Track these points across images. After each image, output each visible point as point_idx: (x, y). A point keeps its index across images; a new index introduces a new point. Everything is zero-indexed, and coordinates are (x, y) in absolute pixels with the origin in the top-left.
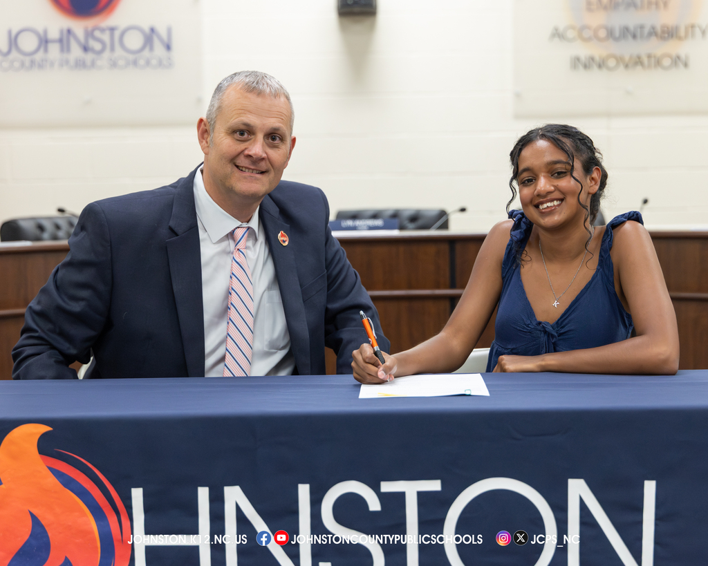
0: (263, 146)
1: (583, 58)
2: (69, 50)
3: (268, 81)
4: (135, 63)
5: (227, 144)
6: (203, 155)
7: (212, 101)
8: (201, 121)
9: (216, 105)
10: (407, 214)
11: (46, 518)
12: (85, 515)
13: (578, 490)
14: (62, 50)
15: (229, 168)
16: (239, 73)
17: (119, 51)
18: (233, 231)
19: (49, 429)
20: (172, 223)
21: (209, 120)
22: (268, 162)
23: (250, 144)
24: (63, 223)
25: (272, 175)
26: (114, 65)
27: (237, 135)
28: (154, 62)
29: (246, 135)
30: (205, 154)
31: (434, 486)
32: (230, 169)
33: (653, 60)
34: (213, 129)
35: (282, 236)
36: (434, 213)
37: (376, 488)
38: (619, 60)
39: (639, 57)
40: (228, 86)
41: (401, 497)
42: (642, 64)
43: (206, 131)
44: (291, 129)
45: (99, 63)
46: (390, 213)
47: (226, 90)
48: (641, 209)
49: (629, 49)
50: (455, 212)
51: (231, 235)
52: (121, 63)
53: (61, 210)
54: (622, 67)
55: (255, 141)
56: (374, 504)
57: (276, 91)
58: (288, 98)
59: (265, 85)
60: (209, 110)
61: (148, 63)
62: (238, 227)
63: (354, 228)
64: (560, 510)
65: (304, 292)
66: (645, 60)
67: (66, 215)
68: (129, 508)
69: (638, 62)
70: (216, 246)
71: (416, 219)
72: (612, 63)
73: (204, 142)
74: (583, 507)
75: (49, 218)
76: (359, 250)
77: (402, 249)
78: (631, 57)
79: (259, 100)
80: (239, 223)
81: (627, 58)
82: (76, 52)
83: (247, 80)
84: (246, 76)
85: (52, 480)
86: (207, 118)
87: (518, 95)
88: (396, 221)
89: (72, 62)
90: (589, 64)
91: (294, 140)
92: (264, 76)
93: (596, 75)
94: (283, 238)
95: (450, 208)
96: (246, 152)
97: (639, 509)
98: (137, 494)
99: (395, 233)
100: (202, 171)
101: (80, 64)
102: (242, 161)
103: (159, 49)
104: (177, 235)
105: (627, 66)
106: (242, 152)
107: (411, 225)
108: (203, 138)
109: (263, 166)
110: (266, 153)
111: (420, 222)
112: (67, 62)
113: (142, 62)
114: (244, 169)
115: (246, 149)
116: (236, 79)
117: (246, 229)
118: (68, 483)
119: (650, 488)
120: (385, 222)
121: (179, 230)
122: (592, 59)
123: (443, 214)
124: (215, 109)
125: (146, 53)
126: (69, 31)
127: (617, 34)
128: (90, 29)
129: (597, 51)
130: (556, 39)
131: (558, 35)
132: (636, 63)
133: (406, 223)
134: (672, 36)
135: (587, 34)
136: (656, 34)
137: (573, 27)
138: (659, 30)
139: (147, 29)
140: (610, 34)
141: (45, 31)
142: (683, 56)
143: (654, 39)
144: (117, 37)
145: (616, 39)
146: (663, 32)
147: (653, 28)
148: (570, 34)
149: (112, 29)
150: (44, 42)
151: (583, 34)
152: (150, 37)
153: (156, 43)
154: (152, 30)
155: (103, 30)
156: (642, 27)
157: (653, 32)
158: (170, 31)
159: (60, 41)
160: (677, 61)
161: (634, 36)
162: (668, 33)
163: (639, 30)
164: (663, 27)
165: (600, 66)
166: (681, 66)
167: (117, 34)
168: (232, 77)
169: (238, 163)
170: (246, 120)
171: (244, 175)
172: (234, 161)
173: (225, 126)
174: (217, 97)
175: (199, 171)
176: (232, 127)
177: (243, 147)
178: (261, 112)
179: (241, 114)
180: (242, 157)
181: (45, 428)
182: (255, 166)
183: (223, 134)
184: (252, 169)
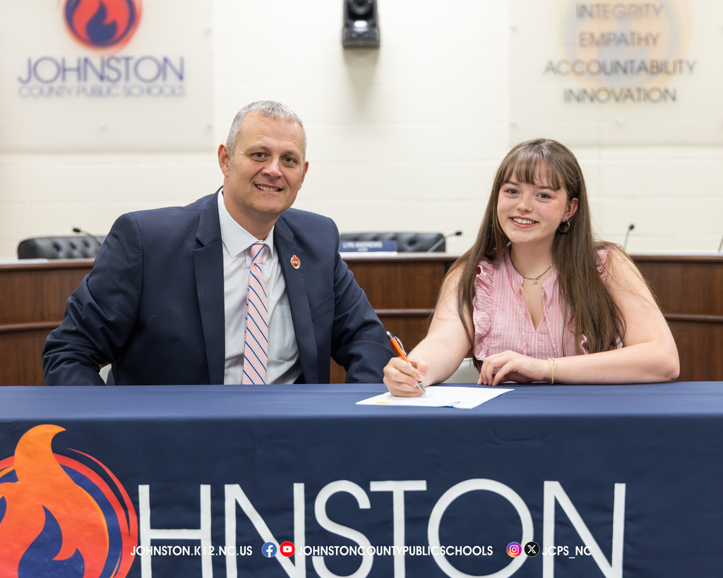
0: (279, 165)
1: (576, 91)
2: (85, 79)
3: (283, 108)
4: (149, 91)
5: (247, 164)
7: (231, 128)
8: (222, 147)
9: (236, 131)
10: (406, 237)
11: (58, 512)
12: (95, 510)
13: (553, 491)
14: (79, 79)
15: (249, 187)
17: (133, 80)
18: (250, 247)
19: (62, 429)
20: (198, 235)
21: (229, 146)
22: (284, 180)
23: (268, 164)
24: (78, 243)
25: (288, 192)
26: (129, 93)
27: (255, 157)
28: (167, 91)
29: (263, 156)
30: (226, 177)
31: (420, 486)
33: (642, 93)
34: (233, 153)
35: (295, 259)
36: (433, 237)
37: (366, 487)
38: (611, 93)
39: (629, 91)
40: (246, 113)
41: (388, 496)
42: (632, 97)
43: (227, 156)
44: (304, 153)
45: (114, 91)
46: (390, 236)
47: (245, 116)
48: (628, 234)
49: (620, 82)
50: (451, 235)
51: (248, 251)
52: (136, 91)
53: (76, 230)
54: (613, 100)
55: (271, 161)
56: (364, 503)
57: (290, 116)
58: (301, 125)
59: (280, 111)
60: (229, 136)
61: (161, 91)
62: (255, 244)
63: (355, 250)
64: (536, 510)
65: (312, 312)
66: (635, 94)
67: (81, 234)
68: (136, 504)
69: (628, 95)
71: (413, 242)
72: (603, 96)
73: (225, 166)
74: (558, 508)
75: (65, 238)
76: (359, 270)
77: (399, 269)
78: (622, 91)
79: (274, 125)
80: (255, 240)
81: (618, 92)
82: (93, 80)
83: (264, 107)
84: (263, 104)
85: (64, 478)
86: (228, 144)
87: (513, 126)
88: (395, 243)
89: (89, 90)
90: (581, 97)
91: (307, 164)
92: (279, 105)
93: (588, 107)
94: (294, 262)
95: (447, 231)
96: (264, 171)
97: (610, 510)
98: (144, 491)
99: (394, 255)
100: (222, 193)
101: (96, 92)
102: (261, 180)
103: (172, 78)
104: (203, 246)
105: (617, 99)
106: (261, 170)
107: (410, 248)
108: (224, 162)
109: (280, 184)
110: (281, 172)
111: (418, 245)
112: (84, 89)
113: (155, 91)
114: (261, 187)
115: (263, 168)
116: (253, 108)
117: (262, 246)
118: (79, 480)
119: (620, 490)
120: (384, 244)
121: (205, 242)
122: (585, 92)
123: (440, 237)
124: (234, 135)
125: (160, 82)
126: (86, 60)
127: (608, 69)
128: (106, 58)
129: (589, 84)
130: (551, 73)
131: (552, 68)
132: (626, 97)
133: (405, 246)
134: (661, 71)
135: (579, 68)
136: (645, 69)
137: (566, 62)
138: (648, 65)
139: (161, 60)
140: (602, 68)
141: (64, 61)
142: (671, 90)
143: (643, 73)
144: (132, 66)
145: (608, 74)
146: (652, 67)
147: (643, 63)
148: (564, 68)
149: (127, 59)
150: (62, 70)
151: (576, 68)
152: (164, 66)
153: (170, 72)
154: (166, 60)
155: (118, 60)
156: (632, 62)
157: (643, 67)
158: (182, 61)
159: (78, 69)
160: (666, 95)
161: (625, 71)
162: (657, 67)
163: (629, 64)
164: (652, 62)
165: (592, 99)
166: (669, 99)
167: (132, 63)
168: (250, 106)
169: (257, 181)
170: (263, 144)
171: (263, 192)
172: (253, 180)
173: (245, 149)
174: (236, 124)
175: (220, 193)
176: (251, 150)
177: (261, 167)
178: (278, 135)
179: (258, 139)
180: (260, 176)
181: (59, 429)
182: (273, 183)
183: (243, 156)
184: (270, 187)
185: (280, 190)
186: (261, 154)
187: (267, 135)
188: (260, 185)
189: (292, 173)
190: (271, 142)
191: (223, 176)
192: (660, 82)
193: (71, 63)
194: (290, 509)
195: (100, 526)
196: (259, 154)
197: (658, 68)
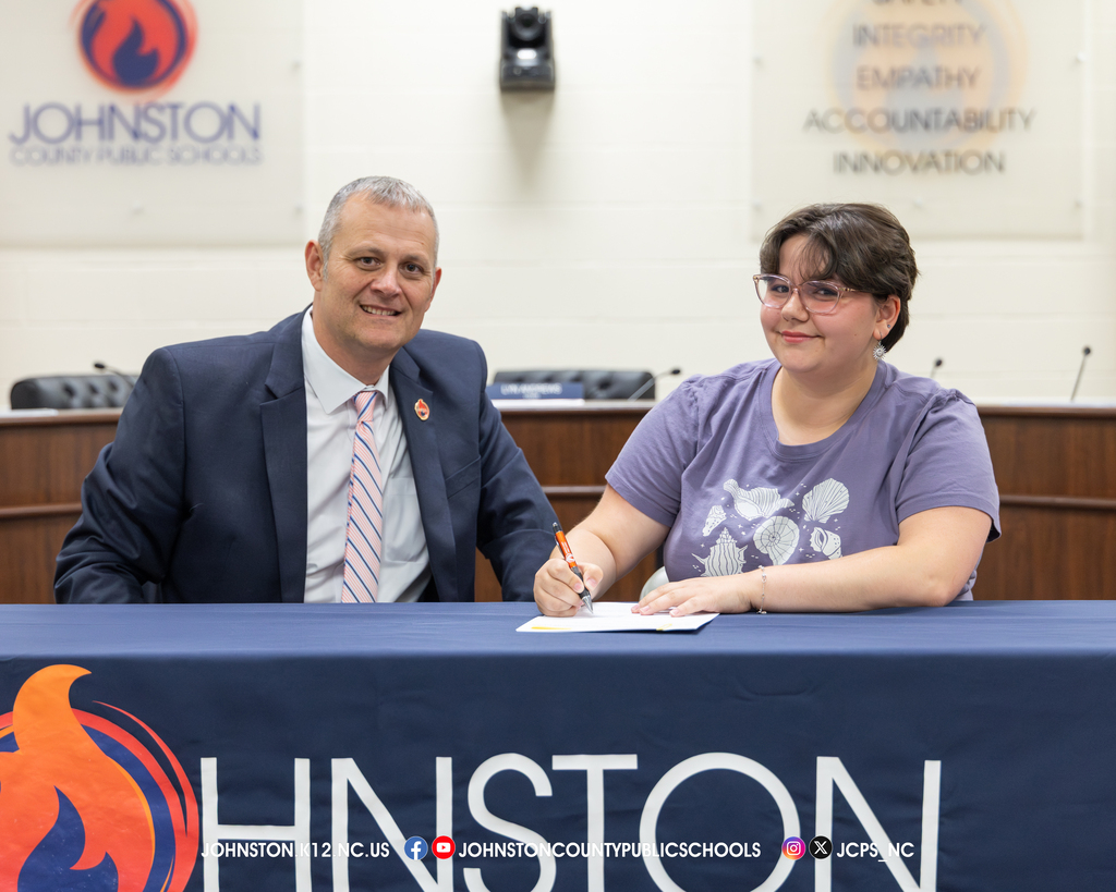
0: (397, 278)
1: (852, 156)
2: (111, 136)
3: (405, 189)
4: (207, 156)
5: (349, 275)
6: (312, 291)
7: (326, 218)
8: (311, 244)
9: (333, 223)
10: (595, 377)
11: (79, 798)
12: (135, 795)
13: (830, 772)
14: (102, 136)
15: (351, 309)
16: (364, 180)
17: (184, 138)
18: (355, 397)
20: (269, 381)
21: (322, 244)
22: (404, 298)
23: (380, 274)
24: (101, 386)
25: (410, 316)
26: (176, 158)
27: (362, 264)
28: (234, 155)
29: (373, 263)
30: (317, 290)
31: (628, 762)
32: (352, 311)
33: (953, 160)
34: (328, 255)
35: (421, 405)
36: (636, 376)
37: (545, 764)
38: (905, 159)
39: (933, 156)
40: (349, 196)
41: (581, 777)
42: (937, 165)
43: (318, 259)
44: (435, 257)
45: (155, 155)
46: (572, 375)
47: (347, 200)
48: (933, 373)
49: (919, 143)
50: (664, 374)
51: (352, 403)
52: (187, 155)
53: (99, 366)
54: (908, 169)
55: (385, 271)
56: (543, 788)
57: (415, 202)
58: (431, 214)
59: (401, 195)
60: (323, 230)
61: (226, 156)
62: (362, 392)
63: (520, 396)
64: (805, 802)
65: (448, 484)
66: (942, 160)
67: (106, 372)
68: (197, 786)
69: (931, 162)
70: (331, 417)
71: (607, 384)
72: (893, 163)
73: (315, 274)
74: (838, 797)
75: (82, 378)
76: (526, 427)
77: (587, 426)
78: (921, 156)
79: (391, 216)
80: (362, 386)
81: (915, 157)
82: (122, 138)
83: (376, 188)
84: (374, 182)
85: (89, 745)
86: (320, 241)
87: (759, 209)
88: (579, 387)
89: (116, 153)
90: (860, 165)
91: (439, 273)
92: (398, 184)
93: (870, 179)
94: (421, 410)
95: (658, 368)
96: (374, 286)
97: (918, 801)
98: (209, 767)
99: (578, 404)
100: (311, 314)
101: (128, 157)
102: (368, 298)
103: (241, 137)
104: (275, 398)
105: (915, 168)
106: (369, 284)
107: (601, 393)
108: (313, 268)
109: (398, 304)
110: (400, 287)
111: (614, 390)
112: (109, 153)
113: (216, 155)
114: (370, 310)
115: (373, 280)
116: (360, 187)
117: (372, 394)
118: (111, 749)
119: (932, 771)
120: (564, 387)
121: (279, 392)
122: (866, 157)
123: (647, 377)
124: (331, 228)
125: (223, 141)
126: (113, 109)
127: (902, 122)
128: (142, 106)
129: (872, 146)
130: (814, 128)
131: (816, 122)
132: (928, 164)
133: (594, 389)
134: (981, 126)
135: (858, 121)
136: (957, 122)
137: (837, 112)
138: (962, 117)
139: (225, 108)
140: (892, 121)
141: (78, 109)
142: (996, 155)
143: (954, 129)
144: (181, 118)
145: (901, 130)
146: (968, 120)
147: (954, 113)
148: (834, 121)
149: (175, 107)
150: (76, 123)
151: (852, 121)
152: (229, 119)
153: (239, 128)
154: (233, 109)
155: (161, 108)
156: (937, 112)
157: (953, 120)
158: (257, 111)
159: (100, 122)
160: (989, 162)
161: (926, 126)
162: (975, 121)
163: (933, 117)
164: (968, 112)
165: (876, 168)
166: (994, 169)
167: (181, 114)
168: (355, 184)
169: (363, 300)
170: (374, 245)
171: (372, 318)
172: (358, 298)
173: (345, 252)
174: (334, 212)
175: (307, 315)
176: (355, 253)
177: (370, 279)
178: (394, 232)
179: (366, 236)
180: (368, 293)
181: (81, 672)
182: (385, 304)
183: (342, 262)
184: (383, 309)
185: (397, 314)
186: (371, 260)
187: (379, 231)
188: (368, 306)
189: (415, 289)
190: (385, 242)
191: (313, 290)
192: (980, 142)
193: (90, 113)
194: (430, 797)
195: (142, 819)
196: (368, 260)
197: (977, 122)
